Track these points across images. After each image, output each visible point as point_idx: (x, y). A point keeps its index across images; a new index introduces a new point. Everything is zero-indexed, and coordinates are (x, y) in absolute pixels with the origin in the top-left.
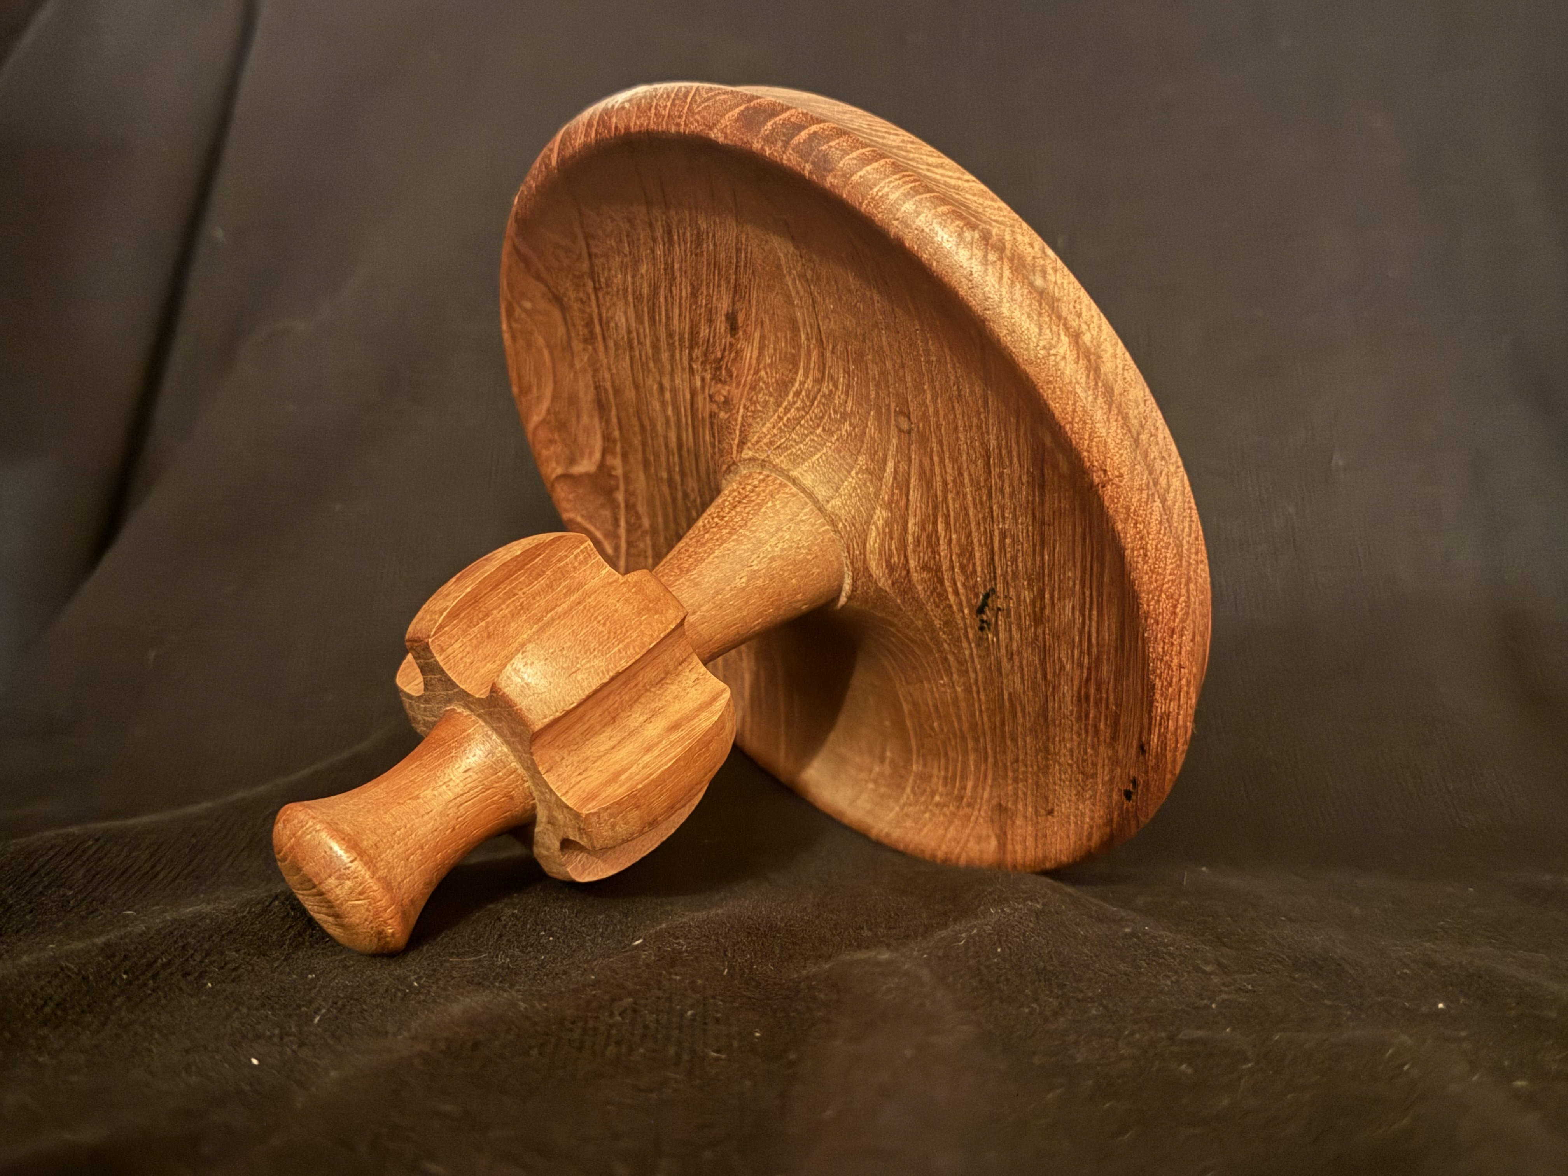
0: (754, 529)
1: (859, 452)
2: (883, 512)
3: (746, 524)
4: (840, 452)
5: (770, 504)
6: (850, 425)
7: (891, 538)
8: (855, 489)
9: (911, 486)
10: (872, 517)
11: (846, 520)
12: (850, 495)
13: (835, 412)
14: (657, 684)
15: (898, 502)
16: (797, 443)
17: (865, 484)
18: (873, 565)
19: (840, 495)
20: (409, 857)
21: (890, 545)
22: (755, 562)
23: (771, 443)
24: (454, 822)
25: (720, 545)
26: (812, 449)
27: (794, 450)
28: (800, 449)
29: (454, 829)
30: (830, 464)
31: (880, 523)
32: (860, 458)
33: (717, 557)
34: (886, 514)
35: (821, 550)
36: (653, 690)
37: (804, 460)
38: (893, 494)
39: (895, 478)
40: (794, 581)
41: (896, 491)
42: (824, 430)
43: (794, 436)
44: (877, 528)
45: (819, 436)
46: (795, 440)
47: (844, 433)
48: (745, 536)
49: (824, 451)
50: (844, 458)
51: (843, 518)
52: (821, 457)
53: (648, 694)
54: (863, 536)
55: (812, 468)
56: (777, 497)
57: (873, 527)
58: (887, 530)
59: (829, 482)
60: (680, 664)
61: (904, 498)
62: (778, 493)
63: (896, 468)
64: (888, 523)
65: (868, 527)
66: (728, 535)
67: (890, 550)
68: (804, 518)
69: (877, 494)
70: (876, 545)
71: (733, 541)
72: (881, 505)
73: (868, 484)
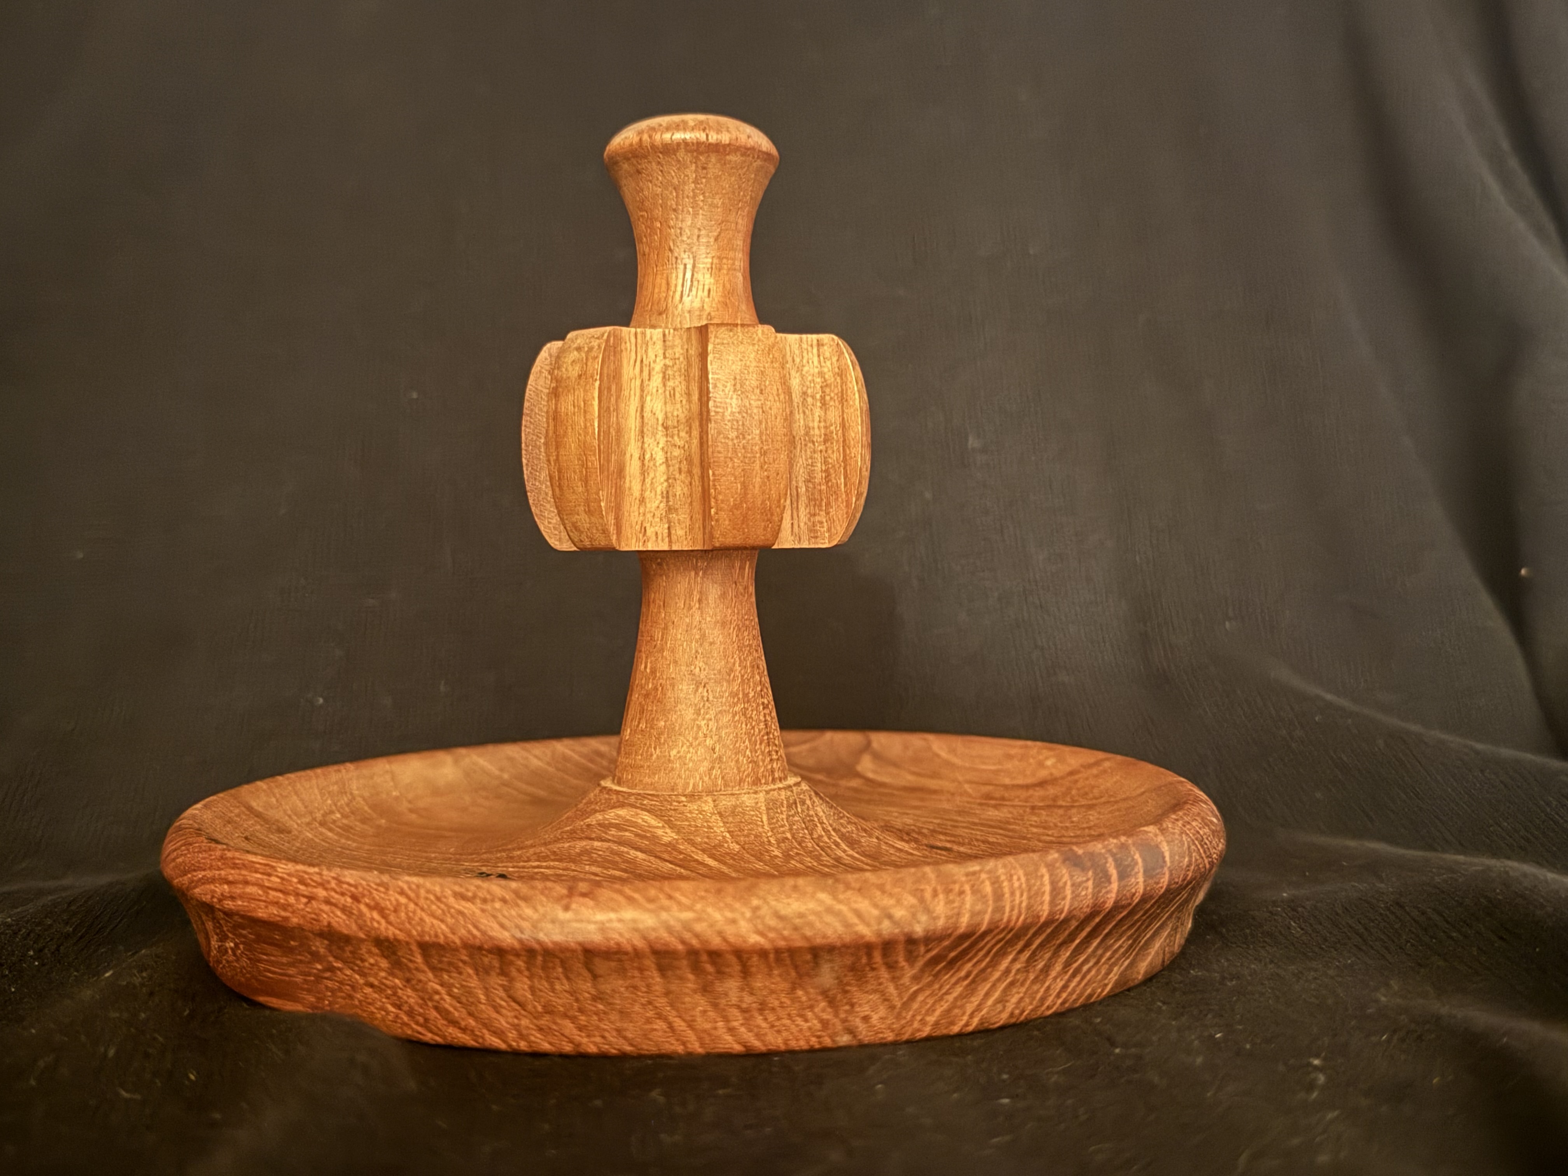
0: (737, 718)
1: (744, 849)
2: (669, 839)
3: (744, 715)
4: (756, 836)
5: (748, 752)
6: (776, 856)
7: (637, 835)
8: (709, 827)
9: (678, 868)
10: (671, 828)
11: (684, 806)
12: (707, 821)
13: (797, 854)
14: (668, 492)
15: (670, 853)
16: (788, 816)
17: (708, 837)
18: (622, 812)
19: (713, 814)
20: (676, 192)
21: (631, 831)
22: (705, 694)
23: (803, 803)
24: (676, 254)
25: (742, 676)
26: (775, 821)
27: (784, 809)
28: (782, 813)
29: (670, 250)
30: (750, 823)
31: (660, 832)
32: (738, 847)
33: (734, 664)
34: (666, 839)
35: (672, 769)
36: (665, 484)
37: (768, 809)
38: (681, 853)
39: (697, 861)
40: (662, 723)
41: (681, 857)
42: (787, 838)
43: (796, 818)
44: (657, 827)
45: (784, 832)
46: (793, 816)
47: (772, 848)
48: (735, 704)
49: (766, 827)
50: (748, 836)
51: (689, 805)
52: (762, 822)
53: (665, 477)
54: (658, 813)
55: (756, 808)
56: (751, 765)
57: (660, 825)
58: (648, 835)
59: (733, 812)
60: (669, 528)
61: (671, 859)
62: (753, 769)
63: (706, 866)
64: (655, 839)
65: (664, 821)
66: (746, 692)
67: (626, 830)
68: (714, 772)
69: (693, 843)
70: (640, 821)
71: (738, 690)
72: (677, 840)
73: (706, 840)
